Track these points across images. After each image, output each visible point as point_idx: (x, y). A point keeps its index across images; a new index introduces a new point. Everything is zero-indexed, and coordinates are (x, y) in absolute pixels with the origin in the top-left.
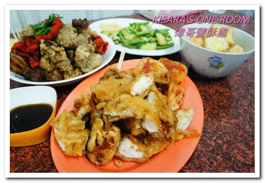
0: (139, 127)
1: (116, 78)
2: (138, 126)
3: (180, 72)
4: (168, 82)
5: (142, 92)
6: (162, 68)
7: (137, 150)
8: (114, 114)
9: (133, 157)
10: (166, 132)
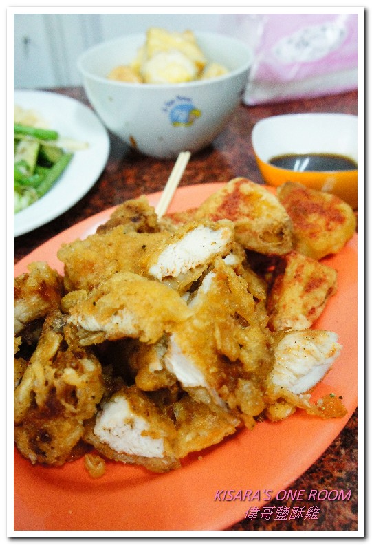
0: (160, 368)
1: (139, 231)
2: (155, 366)
3: (328, 224)
4: (285, 251)
5: (185, 270)
6: (273, 208)
7: (144, 433)
8: (92, 323)
9: (135, 451)
10: (225, 389)
